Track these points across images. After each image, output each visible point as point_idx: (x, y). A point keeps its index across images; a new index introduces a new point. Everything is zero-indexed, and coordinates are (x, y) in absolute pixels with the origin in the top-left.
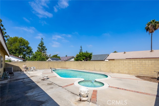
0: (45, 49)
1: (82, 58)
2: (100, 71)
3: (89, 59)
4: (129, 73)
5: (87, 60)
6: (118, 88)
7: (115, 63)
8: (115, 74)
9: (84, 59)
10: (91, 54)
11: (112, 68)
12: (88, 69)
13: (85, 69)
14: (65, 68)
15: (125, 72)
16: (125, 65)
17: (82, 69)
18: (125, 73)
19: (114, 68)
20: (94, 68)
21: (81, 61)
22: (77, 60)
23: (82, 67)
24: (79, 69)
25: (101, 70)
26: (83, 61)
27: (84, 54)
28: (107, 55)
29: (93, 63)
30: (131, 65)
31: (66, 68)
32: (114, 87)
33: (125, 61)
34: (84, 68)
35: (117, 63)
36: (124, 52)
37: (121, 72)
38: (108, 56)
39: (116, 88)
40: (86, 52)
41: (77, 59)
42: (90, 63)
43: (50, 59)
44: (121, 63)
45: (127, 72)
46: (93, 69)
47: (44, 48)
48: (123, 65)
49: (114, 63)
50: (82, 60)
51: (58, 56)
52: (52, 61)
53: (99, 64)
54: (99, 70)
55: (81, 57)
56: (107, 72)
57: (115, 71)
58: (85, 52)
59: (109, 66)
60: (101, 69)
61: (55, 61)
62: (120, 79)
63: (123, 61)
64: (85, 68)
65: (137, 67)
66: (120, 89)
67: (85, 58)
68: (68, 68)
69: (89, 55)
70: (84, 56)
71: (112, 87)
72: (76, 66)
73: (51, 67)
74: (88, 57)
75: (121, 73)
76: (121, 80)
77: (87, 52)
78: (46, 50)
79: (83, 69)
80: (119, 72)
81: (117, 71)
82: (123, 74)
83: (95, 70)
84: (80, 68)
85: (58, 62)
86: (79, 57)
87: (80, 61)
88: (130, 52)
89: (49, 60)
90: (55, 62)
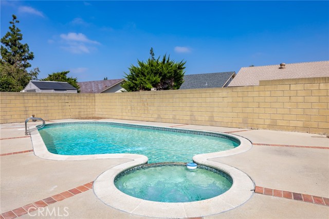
0: (27, 54)
1: (149, 79)
2: (212, 122)
3: (173, 84)
4: (307, 129)
5: (166, 86)
6: (297, 197)
7: (262, 94)
8: (261, 131)
9: (155, 85)
10: (180, 67)
11: (248, 110)
12: (171, 117)
13: (159, 119)
14: (90, 118)
15: (293, 124)
16: (293, 99)
17: (151, 119)
18: (295, 129)
19: (257, 110)
20: (189, 113)
21: (147, 92)
22: (133, 87)
23: (151, 112)
24: (140, 119)
25: (216, 119)
26: (153, 89)
27: (155, 64)
28: (229, 73)
29: (188, 95)
30: (314, 99)
31: (93, 118)
32: (277, 193)
33: (293, 87)
34: (156, 116)
35: (268, 93)
36: (281, 65)
37: (280, 123)
38: (233, 77)
39: (288, 195)
40: (164, 60)
41: (132, 85)
42: (177, 96)
43: (34, 87)
44: (280, 94)
45: (300, 124)
46: (188, 118)
47: (24, 51)
48: (287, 99)
50: (149, 86)
51: (68, 76)
52: (40, 91)
53: (208, 100)
54: (207, 119)
55: (145, 76)
56: (234, 125)
57: (261, 122)
58: (160, 61)
59: (240, 105)
60: (212, 117)
61: (53, 91)
62: (285, 150)
63: (287, 87)
64: (159, 115)
66: (307, 199)
67: (159, 80)
68: (101, 118)
69: (175, 71)
70: (155, 74)
71: (268, 192)
72: (129, 108)
73: (35, 113)
74: (170, 78)
75: (282, 128)
76: (291, 155)
77: (166, 60)
78: (31, 57)
79: (153, 119)
80: (273, 126)
81: (268, 122)
82: (287, 133)
83: (193, 121)
84: (143, 115)
85: (65, 95)
86: (138, 76)
87: (141, 92)
88: (296, 64)
89: (28, 88)
90: (51, 95)
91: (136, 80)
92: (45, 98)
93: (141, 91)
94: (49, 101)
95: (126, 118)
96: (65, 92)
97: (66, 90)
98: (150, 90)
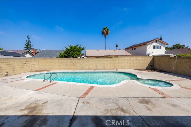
2: (104, 68)
7: (119, 60)
11: (116, 64)
12: (88, 68)
13: (82, 69)
16: (127, 61)
17: (77, 69)
19: (118, 64)
20: (95, 66)
21: (75, 58)
23: (77, 66)
25: (105, 67)
29: (95, 60)
30: (131, 61)
34: (80, 68)
35: (121, 60)
37: (124, 67)
42: (90, 60)
48: (125, 61)
49: (117, 60)
50: (77, 56)
52: (4, 57)
53: (103, 61)
54: (102, 67)
57: (119, 67)
59: (113, 63)
64: (82, 67)
65: (135, 63)
81: (121, 67)
84: (73, 68)
85: (24, 59)
91: (70, 54)
92: (13, 61)
93: (72, 58)
94: (15, 63)
95: (63, 69)
96: (20, 57)
97: (20, 56)
98: (77, 57)
